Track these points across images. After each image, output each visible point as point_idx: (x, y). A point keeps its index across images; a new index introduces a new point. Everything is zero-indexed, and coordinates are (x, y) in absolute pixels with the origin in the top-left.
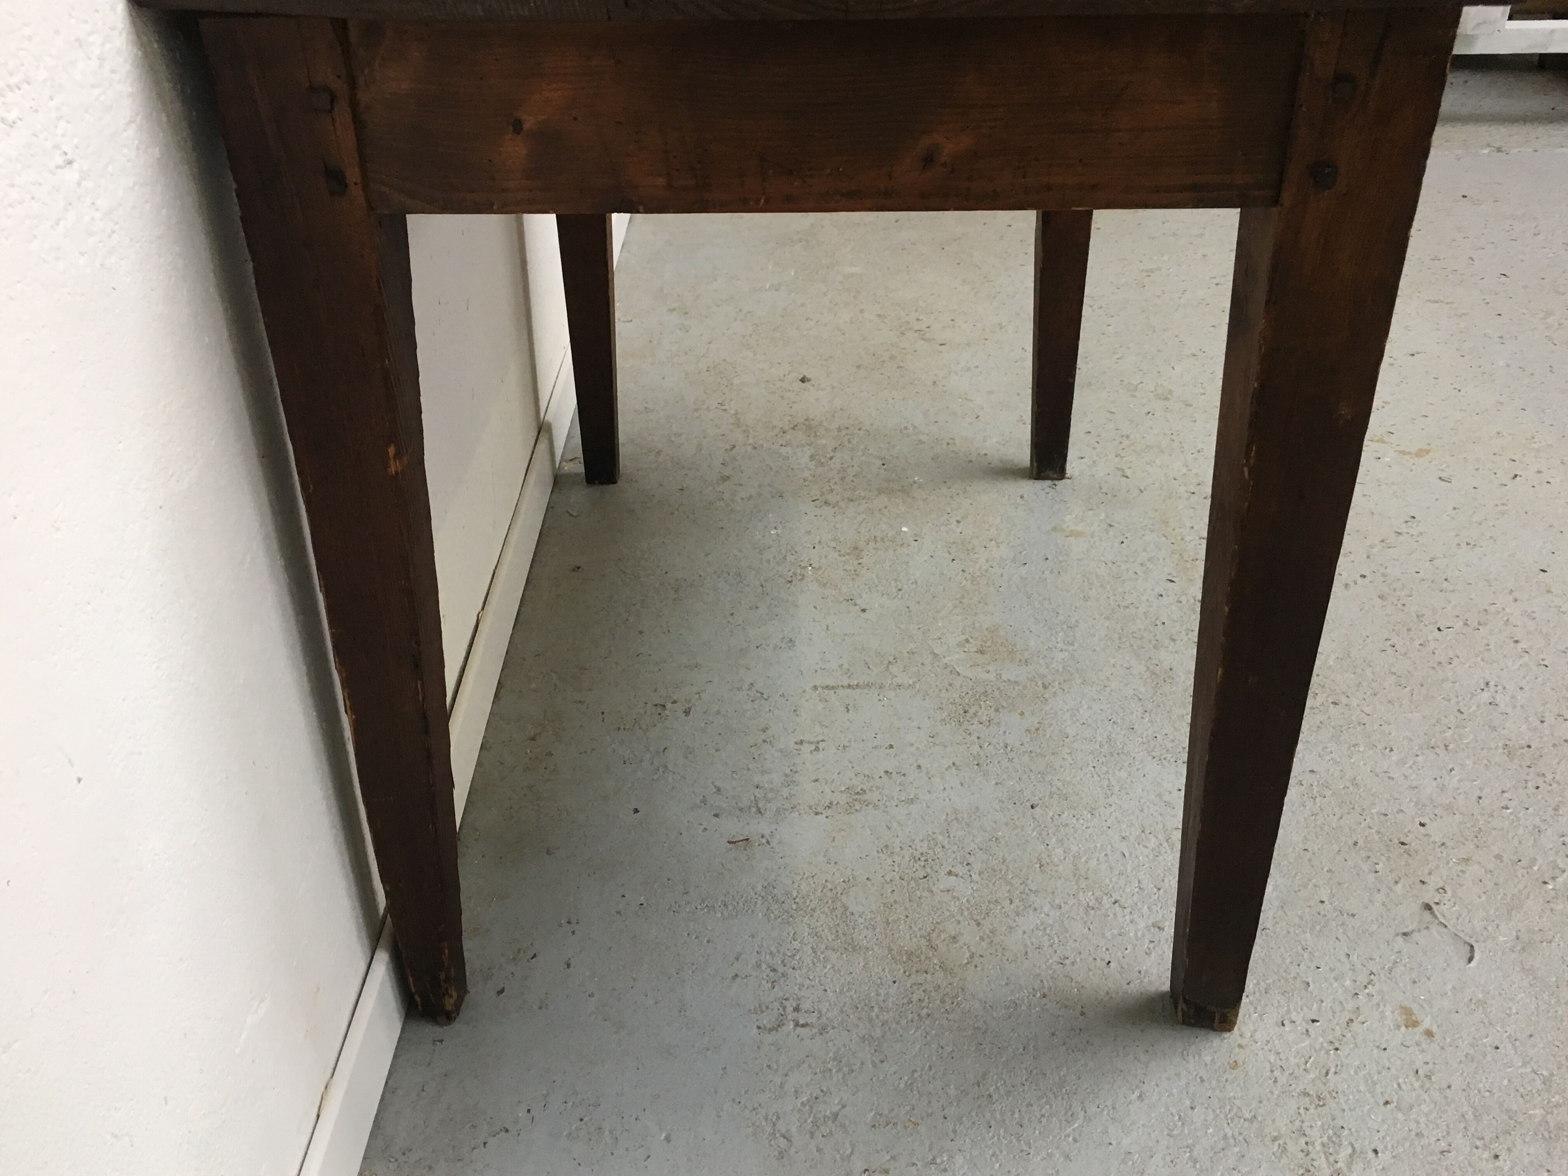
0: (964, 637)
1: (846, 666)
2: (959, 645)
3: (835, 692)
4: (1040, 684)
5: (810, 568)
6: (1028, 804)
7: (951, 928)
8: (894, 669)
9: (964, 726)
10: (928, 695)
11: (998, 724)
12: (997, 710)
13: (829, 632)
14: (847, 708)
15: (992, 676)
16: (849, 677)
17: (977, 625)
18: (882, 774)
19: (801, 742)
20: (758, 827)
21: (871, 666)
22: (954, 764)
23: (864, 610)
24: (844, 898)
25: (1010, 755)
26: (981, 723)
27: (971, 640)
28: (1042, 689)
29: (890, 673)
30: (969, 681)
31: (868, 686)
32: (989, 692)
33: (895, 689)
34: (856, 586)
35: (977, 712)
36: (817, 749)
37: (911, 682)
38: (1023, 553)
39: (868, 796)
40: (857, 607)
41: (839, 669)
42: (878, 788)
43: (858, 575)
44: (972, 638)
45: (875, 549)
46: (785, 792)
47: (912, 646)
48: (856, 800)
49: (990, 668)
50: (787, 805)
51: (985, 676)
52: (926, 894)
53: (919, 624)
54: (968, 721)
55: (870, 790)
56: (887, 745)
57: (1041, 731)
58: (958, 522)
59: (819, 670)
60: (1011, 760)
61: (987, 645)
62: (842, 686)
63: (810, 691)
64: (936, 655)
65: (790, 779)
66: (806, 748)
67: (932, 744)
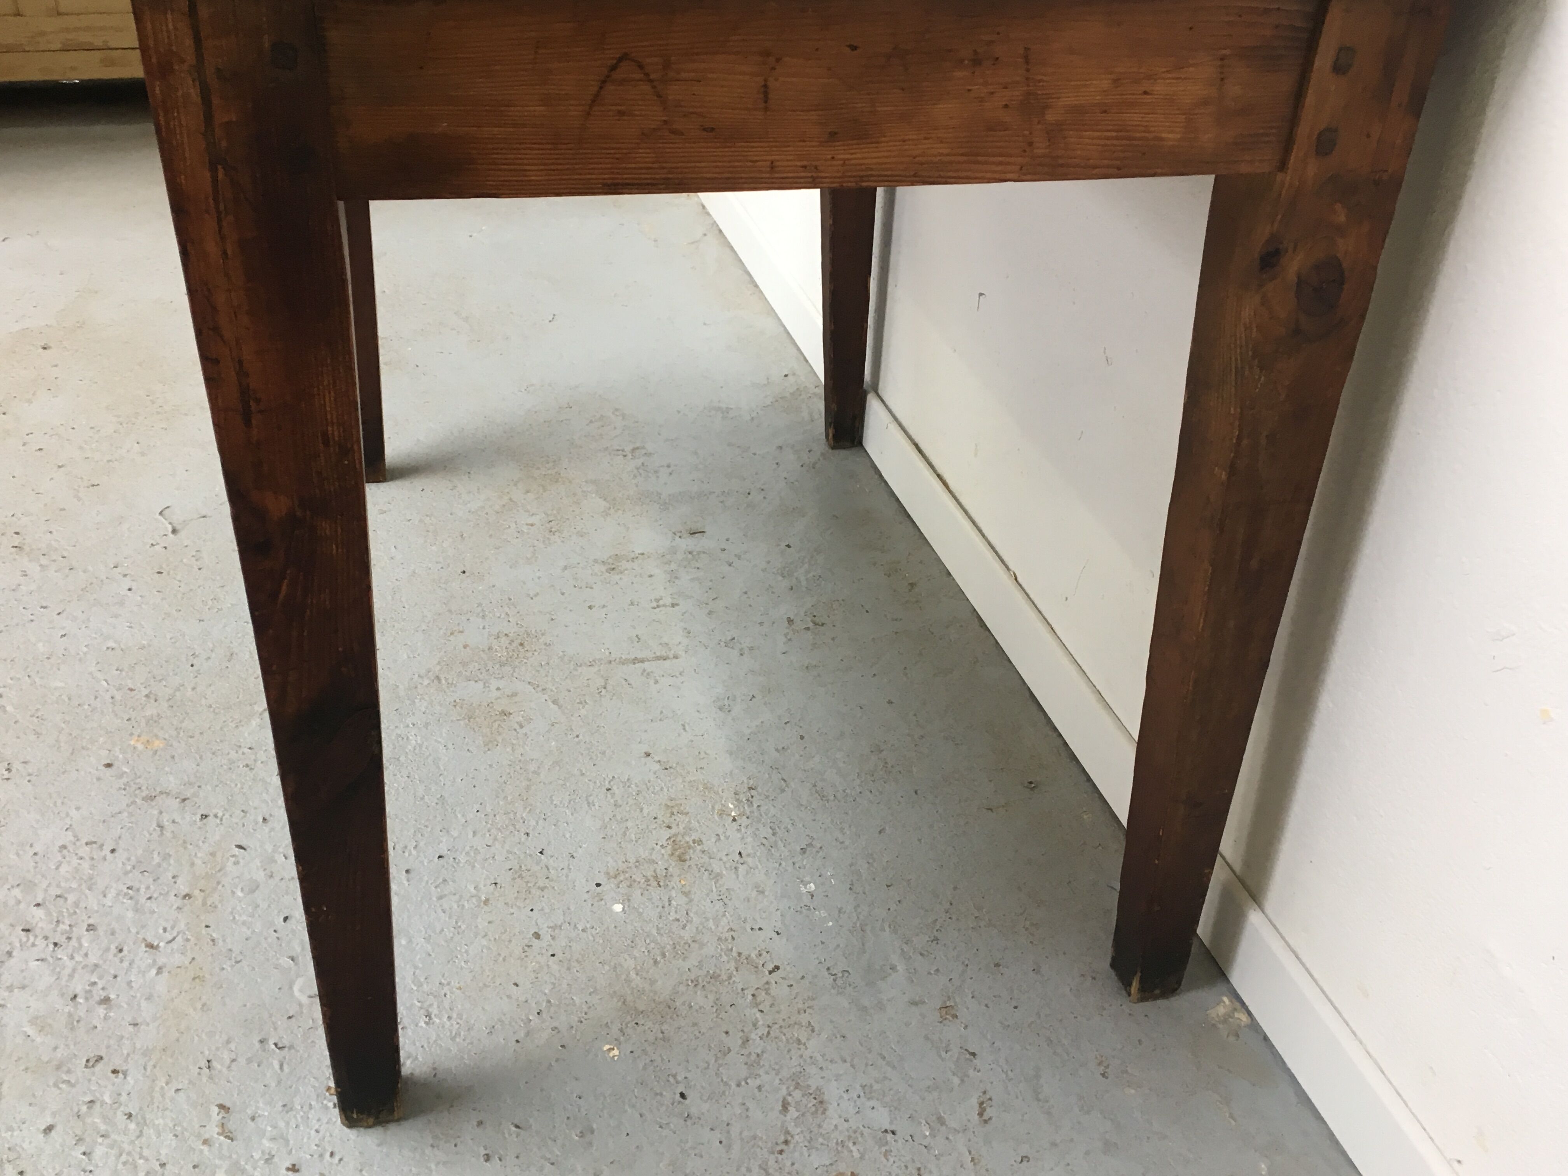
0: (524, 731)
1: (652, 682)
2: (529, 720)
3: (655, 653)
4: (443, 681)
5: (733, 814)
6: (467, 574)
7: (531, 496)
8: (600, 682)
9: (523, 630)
10: (560, 657)
11: (490, 635)
12: (490, 648)
13: (681, 723)
14: (639, 639)
15: (494, 684)
16: (644, 670)
17: (509, 749)
18: (594, 586)
19: (673, 605)
20: (686, 543)
21: (624, 682)
22: (532, 599)
23: (648, 755)
24: (608, 505)
25: (480, 609)
26: (506, 635)
27: (517, 727)
28: (442, 677)
29: (602, 676)
30: (518, 677)
31: (624, 662)
32: (498, 666)
33: (594, 661)
34: (665, 790)
35: (510, 643)
36: (657, 600)
37: (580, 669)
38: (441, 880)
39: (603, 568)
40: (657, 759)
41: (658, 678)
42: (596, 574)
43: (667, 806)
44: (515, 730)
45: (654, 862)
46: (673, 566)
47: (583, 712)
48: (612, 564)
49: (498, 694)
50: (668, 557)
51: (501, 684)
52: (549, 512)
53: (578, 743)
54: (519, 635)
55: (602, 572)
56: (594, 609)
57: (449, 632)
58: (537, 936)
59: (677, 674)
60: (480, 605)
61: (497, 723)
62: (649, 661)
63: (680, 653)
64: (555, 702)
65: (673, 577)
66: (668, 601)
67: (553, 613)
